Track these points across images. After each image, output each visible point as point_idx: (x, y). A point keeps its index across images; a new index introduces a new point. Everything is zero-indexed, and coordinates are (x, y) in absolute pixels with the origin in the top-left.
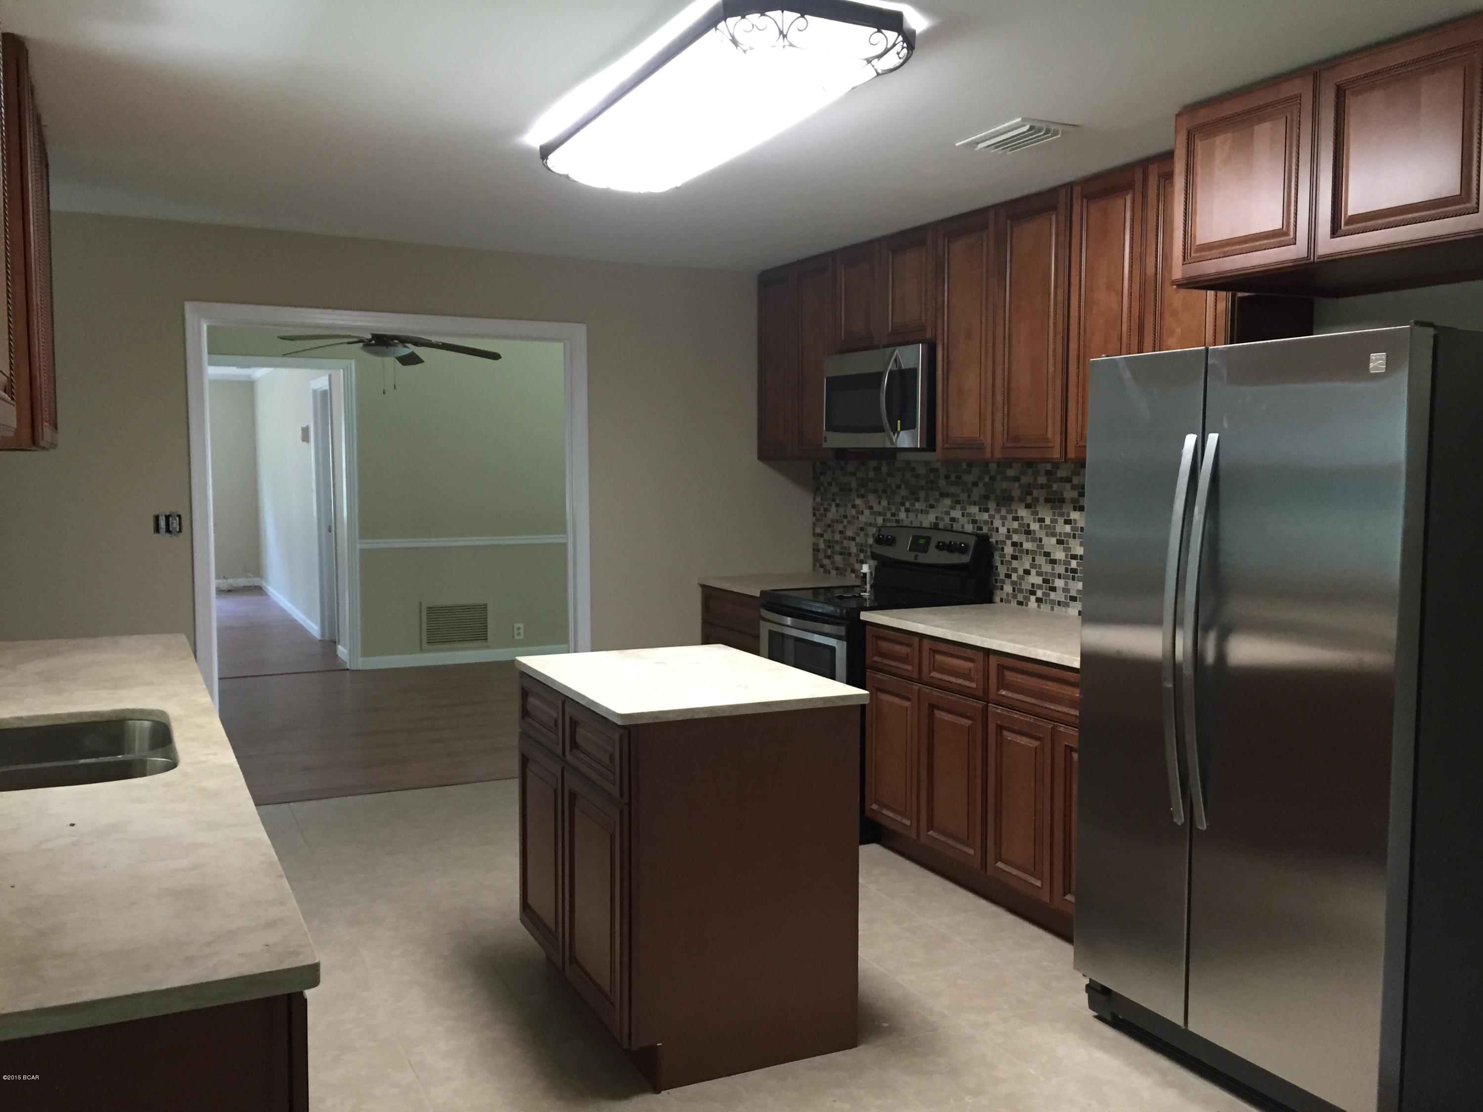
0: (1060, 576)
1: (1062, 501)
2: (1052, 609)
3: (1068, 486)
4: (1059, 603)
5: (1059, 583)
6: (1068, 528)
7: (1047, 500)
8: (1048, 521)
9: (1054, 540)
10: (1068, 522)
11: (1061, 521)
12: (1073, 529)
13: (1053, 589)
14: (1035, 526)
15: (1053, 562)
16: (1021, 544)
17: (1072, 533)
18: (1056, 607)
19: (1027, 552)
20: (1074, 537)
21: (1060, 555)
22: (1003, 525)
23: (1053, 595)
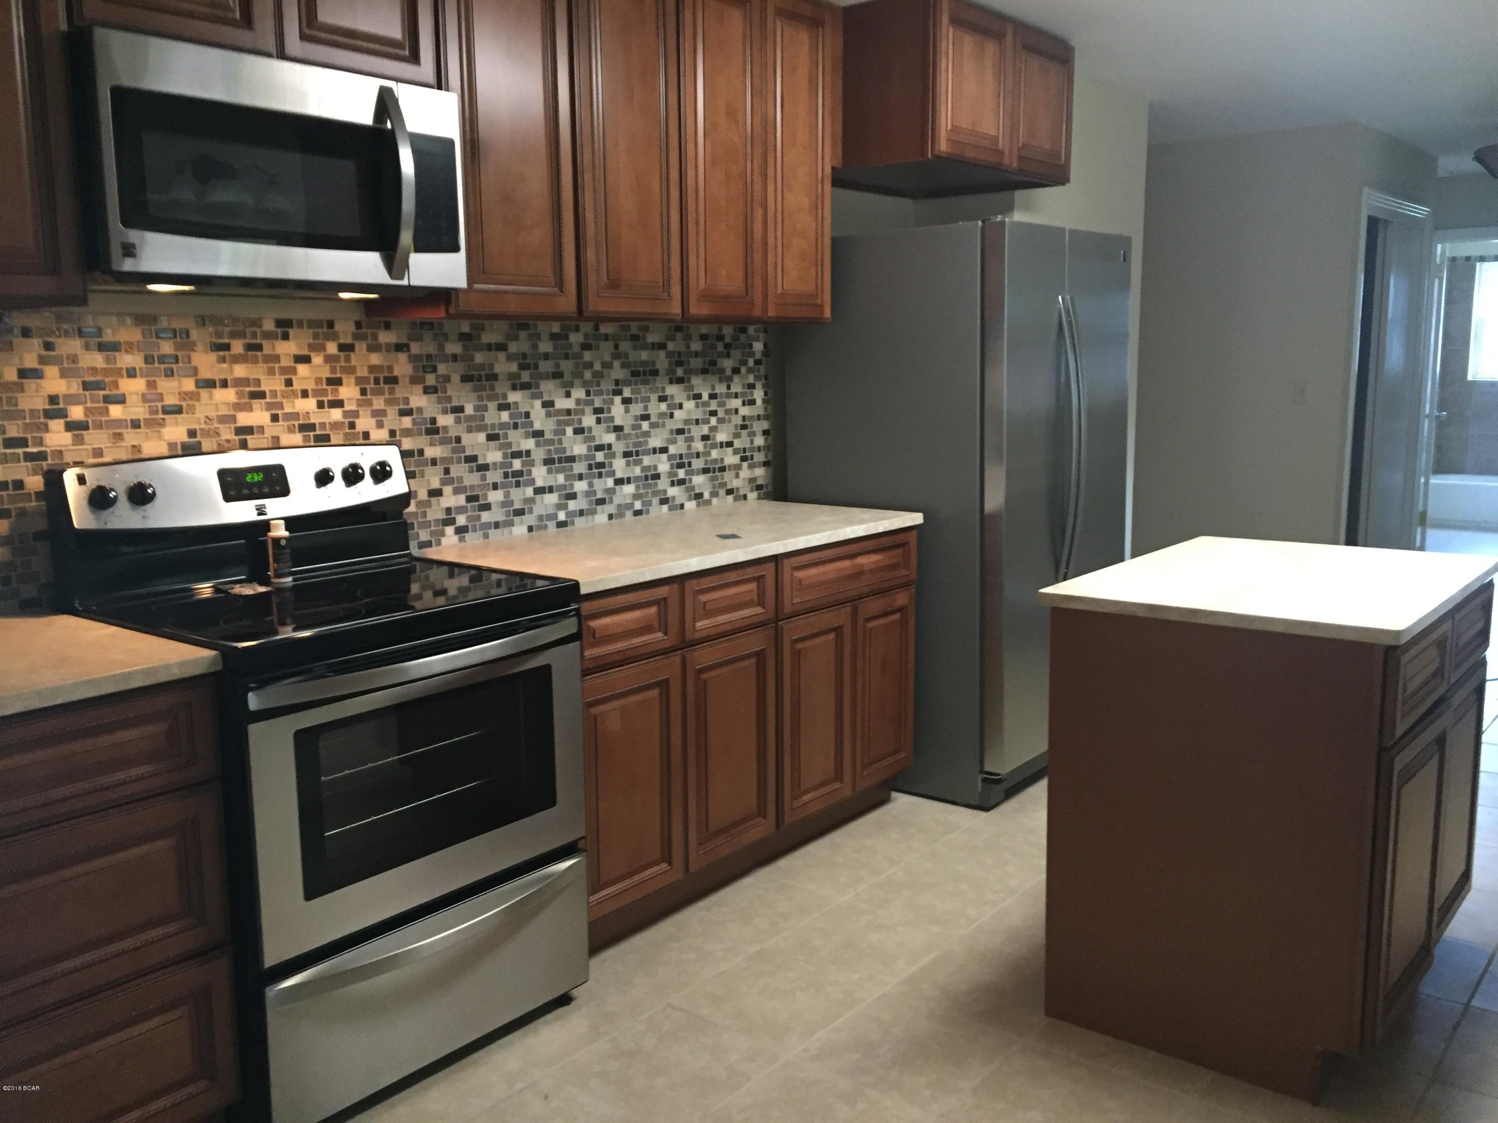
0: (495, 487)
1: (494, 377)
2: (486, 536)
3: (501, 356)
4: (497, 525)
5: (495, 497)
6: (505, 416)
7: (465, 379)
8: (469, 409)
9: (482, 437)
10: (504, 407)
11: (492, 406)
12: (511, 416)
13: (487, 507)
14: (445, 421)
15: (484, 468)
16: (421, 452)
17: (511, 422)
18: (492, 532)
19: (434, 462)
20: (516, 426)
21: (494, 456)
22: (380, 425)
23: (486, 517)
